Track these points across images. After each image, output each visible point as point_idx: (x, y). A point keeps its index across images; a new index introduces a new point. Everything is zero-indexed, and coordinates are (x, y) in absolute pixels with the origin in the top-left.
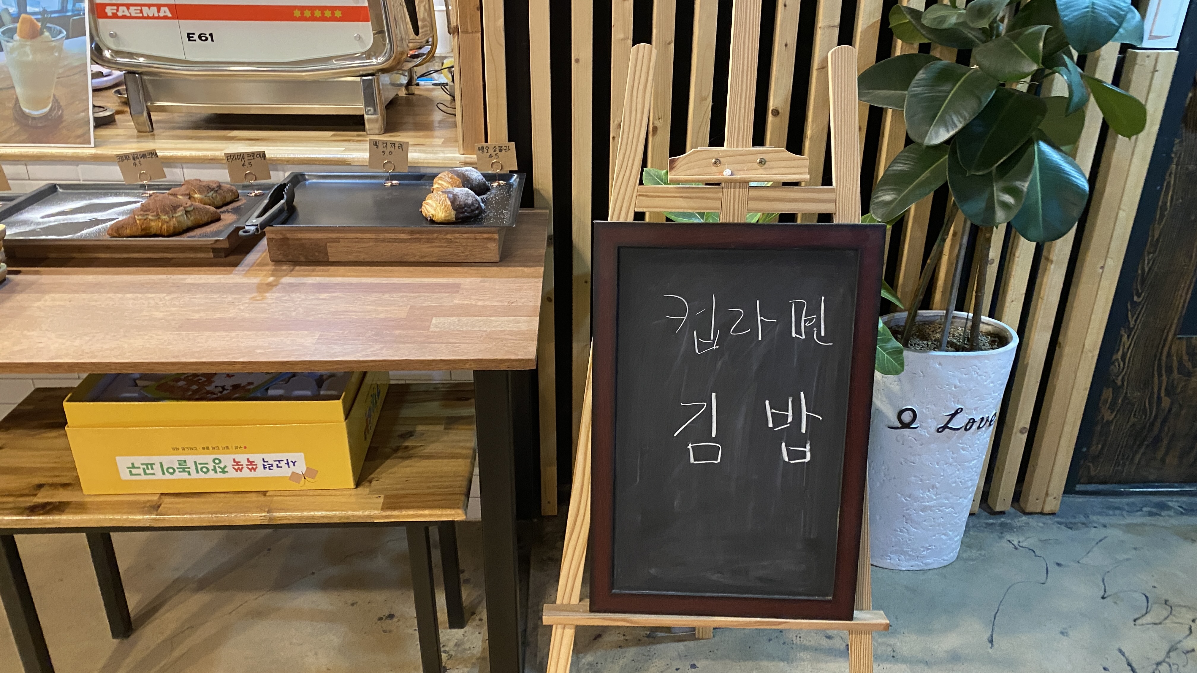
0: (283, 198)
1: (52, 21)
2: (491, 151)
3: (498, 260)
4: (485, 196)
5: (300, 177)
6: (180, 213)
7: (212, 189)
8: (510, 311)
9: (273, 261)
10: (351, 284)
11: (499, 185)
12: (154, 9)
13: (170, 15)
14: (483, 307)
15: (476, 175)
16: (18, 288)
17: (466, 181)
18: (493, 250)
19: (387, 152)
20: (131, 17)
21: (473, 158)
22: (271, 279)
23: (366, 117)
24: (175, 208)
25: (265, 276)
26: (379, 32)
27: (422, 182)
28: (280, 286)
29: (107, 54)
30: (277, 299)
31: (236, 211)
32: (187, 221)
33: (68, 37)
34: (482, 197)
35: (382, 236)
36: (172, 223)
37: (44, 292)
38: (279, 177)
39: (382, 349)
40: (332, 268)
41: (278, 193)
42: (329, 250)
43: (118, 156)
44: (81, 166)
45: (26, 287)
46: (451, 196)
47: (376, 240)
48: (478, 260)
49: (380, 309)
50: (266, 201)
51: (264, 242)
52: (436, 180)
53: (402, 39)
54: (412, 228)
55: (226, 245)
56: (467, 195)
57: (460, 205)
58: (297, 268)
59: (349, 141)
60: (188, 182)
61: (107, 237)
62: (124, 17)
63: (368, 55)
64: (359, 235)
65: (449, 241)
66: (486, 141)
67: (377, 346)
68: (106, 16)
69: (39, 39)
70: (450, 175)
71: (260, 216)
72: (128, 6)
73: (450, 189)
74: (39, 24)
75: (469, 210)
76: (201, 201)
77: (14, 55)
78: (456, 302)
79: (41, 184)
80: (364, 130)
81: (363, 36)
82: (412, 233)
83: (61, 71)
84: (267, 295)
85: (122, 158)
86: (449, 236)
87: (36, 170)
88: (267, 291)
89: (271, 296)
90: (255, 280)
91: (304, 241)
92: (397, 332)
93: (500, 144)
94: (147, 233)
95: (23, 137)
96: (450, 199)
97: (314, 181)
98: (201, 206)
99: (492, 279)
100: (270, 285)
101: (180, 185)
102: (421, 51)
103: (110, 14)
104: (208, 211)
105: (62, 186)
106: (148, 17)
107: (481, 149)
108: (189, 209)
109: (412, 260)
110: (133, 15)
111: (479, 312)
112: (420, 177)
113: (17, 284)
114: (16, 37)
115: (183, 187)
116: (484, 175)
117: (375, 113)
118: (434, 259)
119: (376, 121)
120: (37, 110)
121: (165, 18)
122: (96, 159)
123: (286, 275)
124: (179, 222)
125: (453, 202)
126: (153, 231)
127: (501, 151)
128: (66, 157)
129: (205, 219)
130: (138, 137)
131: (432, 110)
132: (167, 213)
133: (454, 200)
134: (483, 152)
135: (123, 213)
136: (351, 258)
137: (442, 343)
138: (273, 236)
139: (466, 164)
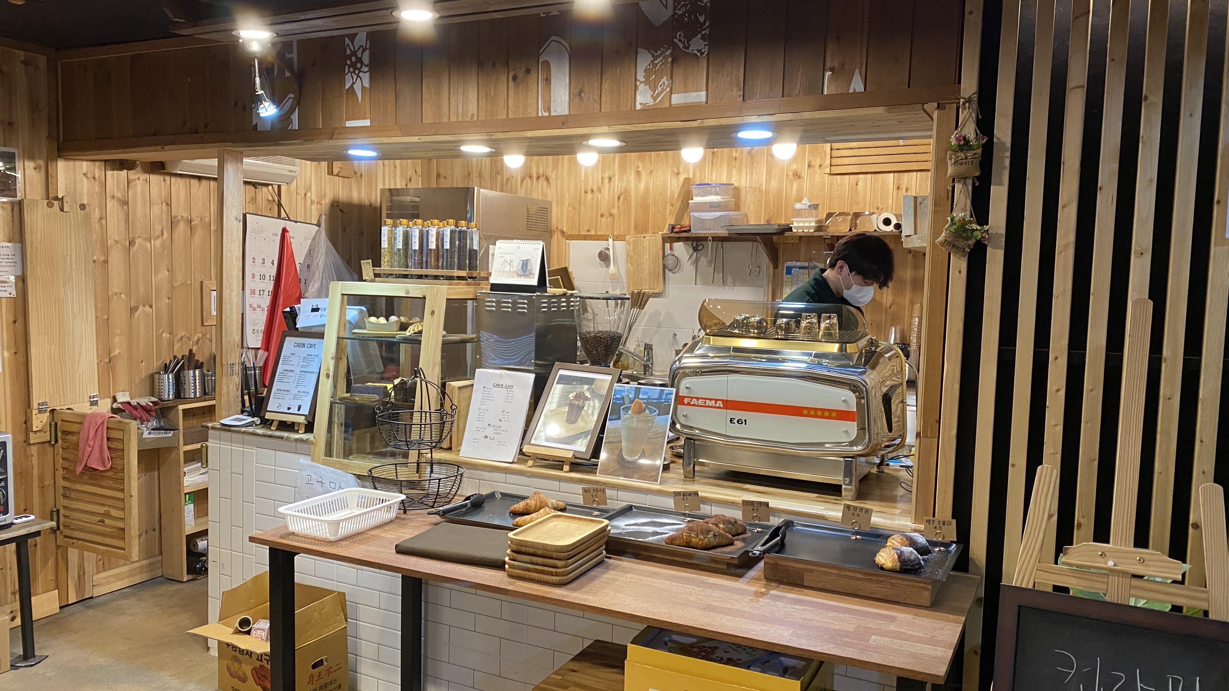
0: (778, 536)
1: (652, 404)
2: (936, 524)
3: (928, 604)
4: (926, 557)
5: (790, 524)
6: (711, 535)
7: (731, 523)
8: (932, 642)
9: (765, 578)
10: (817, 603)
11: (940, 551)
12: (714, 402)
13: (722, 406)
14: (911, 635)
15: (921, 540)
16: (611, 567)
17: (912, 543)
18: (926, 597)
19: (856, 514)
20: (698, 406)
21: (922, 527)
22: (764, 590)
23: (844, 486)
24: (708, 531)
25: (760, 587)
26: (861, 429)
27: (879, 539)
28: (769, 596)
29: (678, 426)
30: (766, 603)
31: (744, 540)
32: (714, 542)
33: (659, 415)
34: (924, 557)
35: (844, 573)
36: (705, 541)
37: (626, 572)
38: (776, 521)
39: (834, 648)
40: (805, 591)
41: (776, 532)
42: (805, 577)
43: (674, 492)
44: (649, 496)
45: (615, 568)
46: (899, 552)
47: (839, 575)
48: (913, 603)
49: (836, 623)
50: (767, 537)
51: (761, 564)
52: (889, 539)
53: (878, 434)
54: (867, 570)
55: (736, 562)
56: (911, 553)
57: (904, 559)
58: (782, 586)
59: (829, 502)
60: (716, 516)
61: (664, 544)
62: (694, 405)
63: (852, 444)
64: (828, 570)
65: (893, 584)
66: (934, 516)
67: (831, 646)
68: (683, 404)
69: (642, 414)
70: (901, 537)
71: (763, 545)
72: (698, 399)
73: (899, 546)
74: (644, 406)
75: (911, 564)
76: (723, 529)
77: (627, 422)
78: (891, 628)
79: (624, 504)
80: (840, 495)
81: (849, 431)
82: (866, 574)
83: (650, 435)
84: (761, 599)
85: (676, 494)
86: (893, 581)
87: (622, 494)
88: (760, 597)
89: (763, 601)
90: (754, 589)
91: (789, 568)
92: (846, 640)
93: (945, 519)
94: (689, 545)
95: (620, 473)
96: (897, 554)
97: (800, 528)
98: (723, 532)
99: (922, 618)
100: (763, 594)
101: (710, 517)
102: (893, 442)
103: (686, 403)
104: (727, 537)
105: (636, 507)
106: (709, 407)
107: (928, 521)
108: (717, 534)
109: (863, 594)
110: (700, 404)
111: (908, 638)
112: (878, 536)
113: (610, 565)
114: (630, 412)
115: (713, 519)
116: (927, 541)
117: (850, 483)
118: (880, 597)
119: (851, 490)
120: (631, 457)
121: (719, 407)
122: (659, 493)
123: (773, 589)
124: (709, 541)
125: (899, 557)
126: (692, 544)
127: (944, 524)
128: (642, 488)
129: (725, 542)
130: (684, 481)
131: (896, 487)
132: (703, 534)
133: (900, 555)
134: (930, 524)
135: (672, 530)
136: (820, 585)
137: (876, 652)
138: (768, 561)
139: (915, 531)
